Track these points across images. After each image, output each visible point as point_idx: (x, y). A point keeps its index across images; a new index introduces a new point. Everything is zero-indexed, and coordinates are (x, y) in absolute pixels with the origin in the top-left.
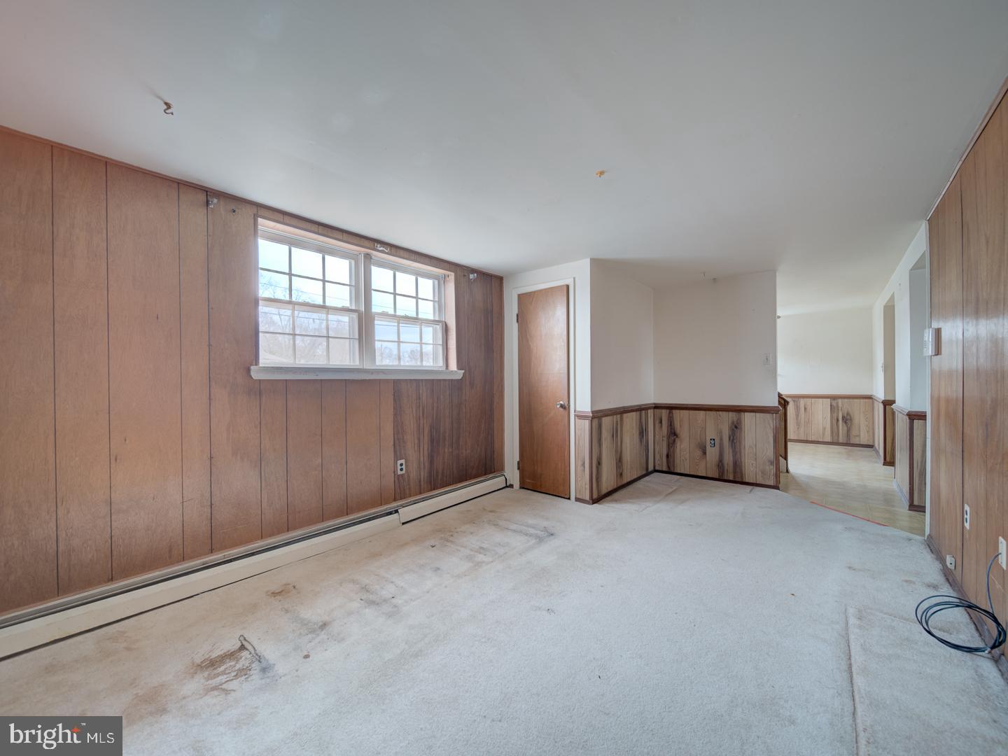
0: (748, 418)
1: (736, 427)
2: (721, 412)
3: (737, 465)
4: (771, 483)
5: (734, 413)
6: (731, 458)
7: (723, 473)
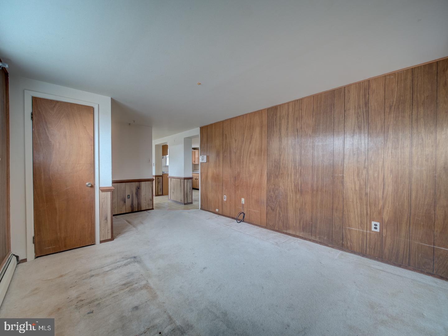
0: (143, 183)
1: (138, 188)
2: (132, 183)
3: (139, 204)
4: (151, 208)
5: (138, 183)
6: (137, 202)
7: (133, 209)
